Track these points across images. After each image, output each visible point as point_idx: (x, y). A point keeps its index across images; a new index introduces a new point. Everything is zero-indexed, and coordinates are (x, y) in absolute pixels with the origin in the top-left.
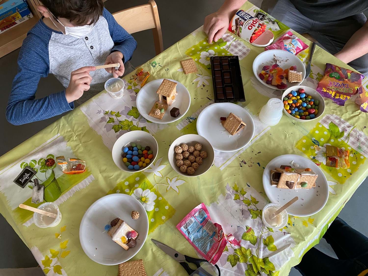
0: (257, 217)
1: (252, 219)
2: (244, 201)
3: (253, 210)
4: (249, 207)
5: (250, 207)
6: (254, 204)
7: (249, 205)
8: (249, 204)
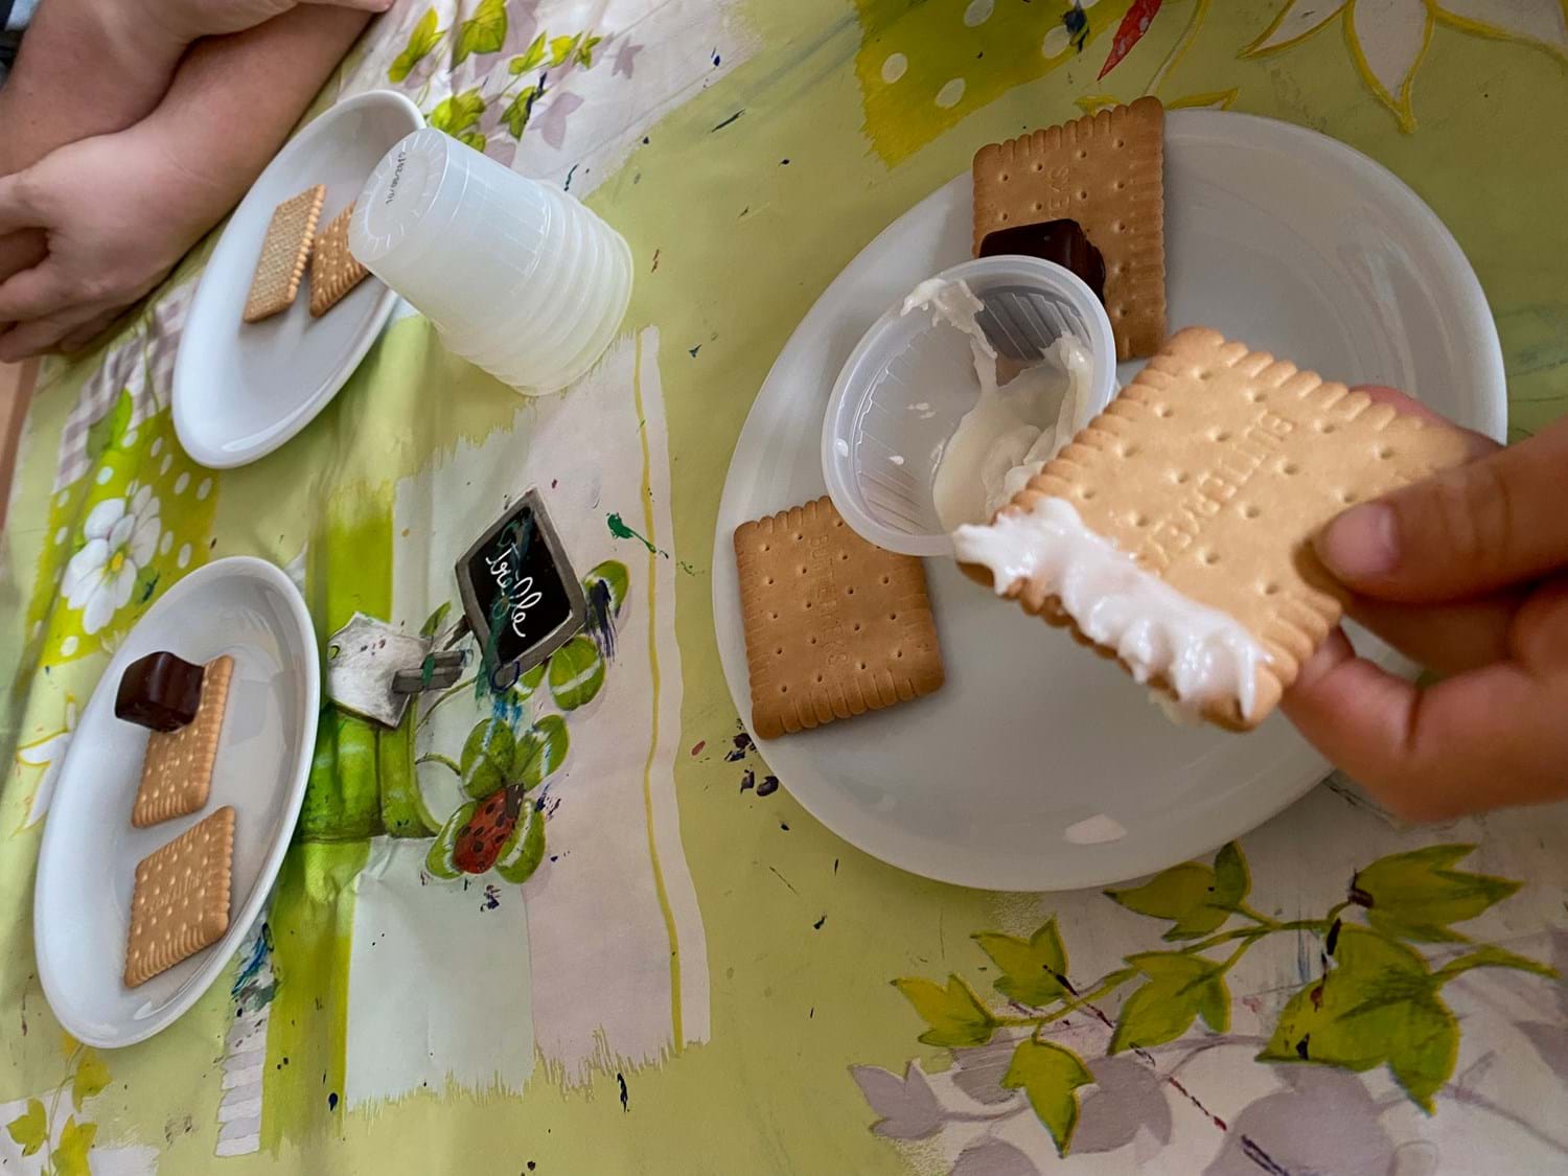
0: (1439, 1013)
1: (1440, 1102)
2: (1132, 1033)
3: (1317, 993)
4: (1240, 1021)
5: (1255, 1005)
6: (1234, 922)
7: (1216, 1001)
8: (1201, 990)
